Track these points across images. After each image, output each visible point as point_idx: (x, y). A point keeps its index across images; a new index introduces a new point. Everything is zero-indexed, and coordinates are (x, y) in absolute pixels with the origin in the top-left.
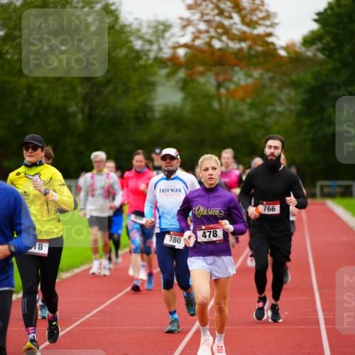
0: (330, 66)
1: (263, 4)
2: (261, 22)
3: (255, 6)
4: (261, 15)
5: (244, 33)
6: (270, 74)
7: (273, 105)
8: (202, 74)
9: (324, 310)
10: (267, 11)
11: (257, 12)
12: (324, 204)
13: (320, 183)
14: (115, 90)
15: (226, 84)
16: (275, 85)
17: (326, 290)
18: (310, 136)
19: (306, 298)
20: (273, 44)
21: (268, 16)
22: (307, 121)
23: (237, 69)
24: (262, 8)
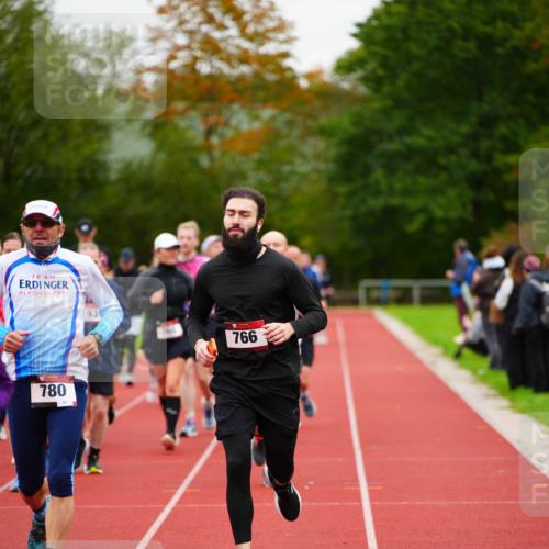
0: (377, 105)
1: (272, 7)
2: (271, 35)
3: (260, 11)
4: (271, 24)
5: (245, 51)
6: (288, 116)
7: (291, 163)
8: (182, 114)
9: (369, 478)
10: (280, 19)
11: (266, 21)
12: (370, 316)
13: (366, 283)
14: (45, 136)
15: (219, 130)
16: (296, 132)
17: (373, 448)
18: (349, 212)
19: (341, 460)
20: (290, 69)
21: (281, 27)
22: (342, 189)
23: (236, 106)
24: (272, 14)
